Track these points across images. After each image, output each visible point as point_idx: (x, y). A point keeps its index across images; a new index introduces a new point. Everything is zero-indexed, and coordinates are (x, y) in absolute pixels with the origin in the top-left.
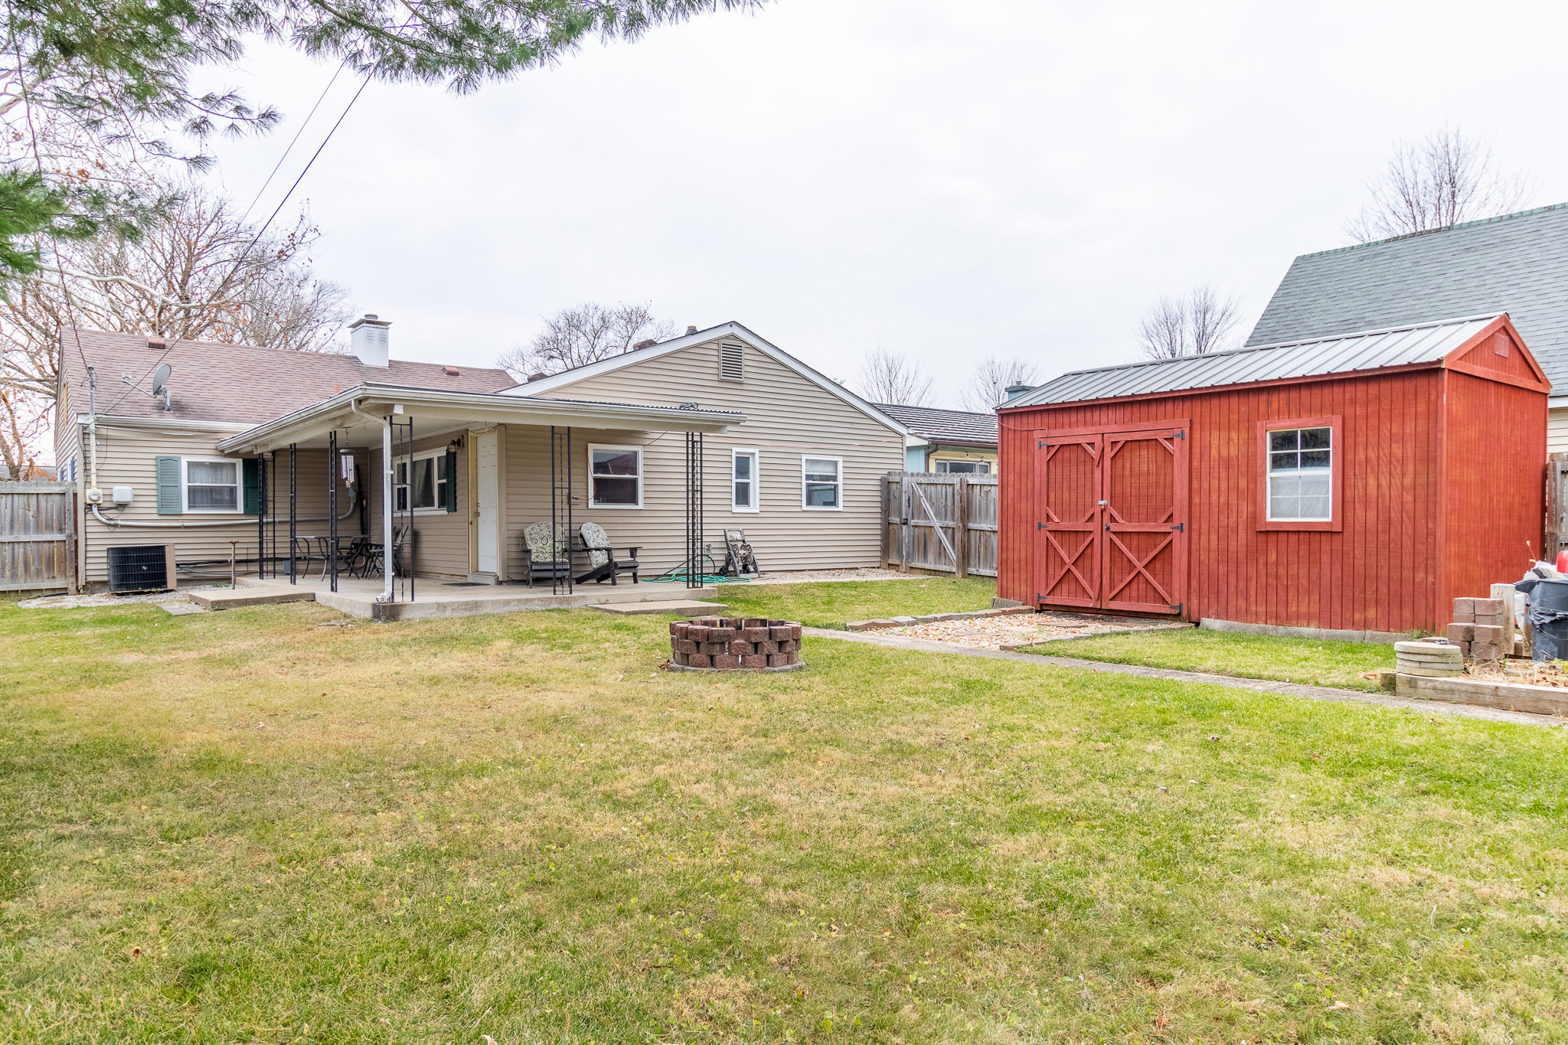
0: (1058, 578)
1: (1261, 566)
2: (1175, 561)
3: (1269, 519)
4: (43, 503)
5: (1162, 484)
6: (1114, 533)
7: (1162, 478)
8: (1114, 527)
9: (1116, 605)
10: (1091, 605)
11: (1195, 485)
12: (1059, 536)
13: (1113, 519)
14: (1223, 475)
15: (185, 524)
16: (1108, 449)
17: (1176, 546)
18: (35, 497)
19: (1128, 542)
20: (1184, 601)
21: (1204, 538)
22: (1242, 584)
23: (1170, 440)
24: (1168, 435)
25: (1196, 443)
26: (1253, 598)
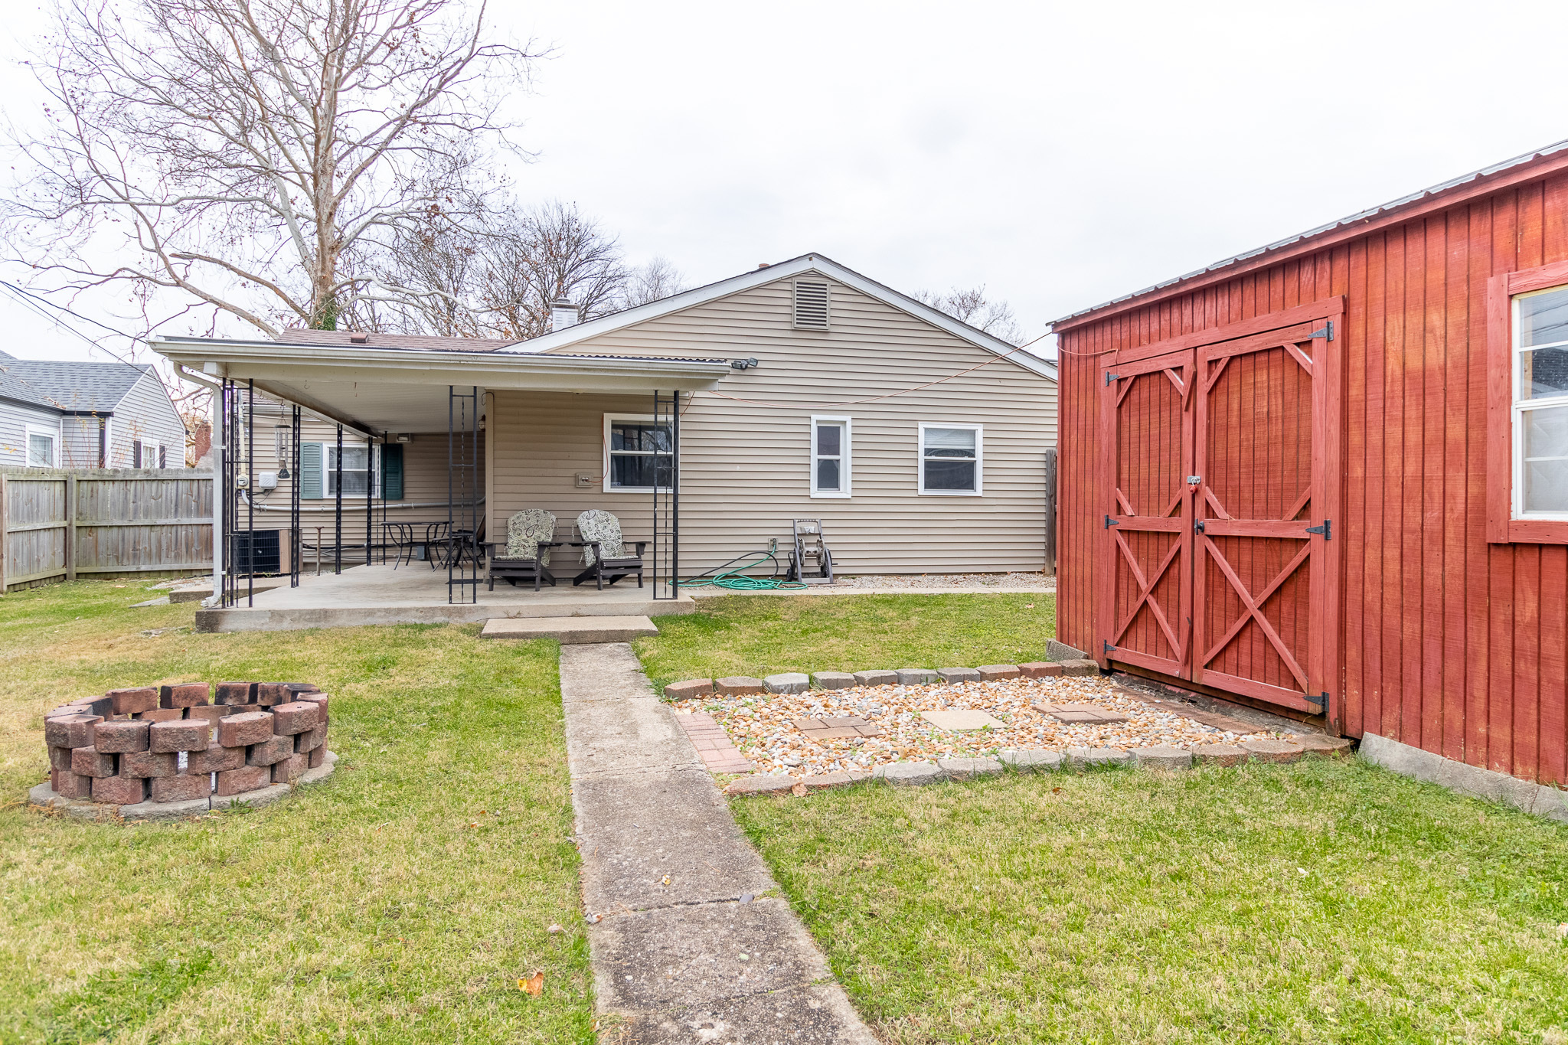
0: (1131, 616)
1: (1500, 629)
2: (1315, 602)
3: (1518, 514)
4: (203, 489)
5: (1292, 438)
6: (1212, 537)
7: (1294, 426)
8: (1212, 528)
9: (1213, 678)
10: (1176, 673)
11: (1356, 438)
12: (1134, 538)
13: (1210, 512)
14: (1413, 413)
15: (325, 509)
16: (1202, 376)
17: (1316, 568)
18: (196, 483)
19: (1234, 556)
20: (1332, 690)
21: (1372, 555)
22: (1454, 668)
23: (1306, 345)
24: (1301, 335)
25: (1357, 348)
26: (1479, 704)
